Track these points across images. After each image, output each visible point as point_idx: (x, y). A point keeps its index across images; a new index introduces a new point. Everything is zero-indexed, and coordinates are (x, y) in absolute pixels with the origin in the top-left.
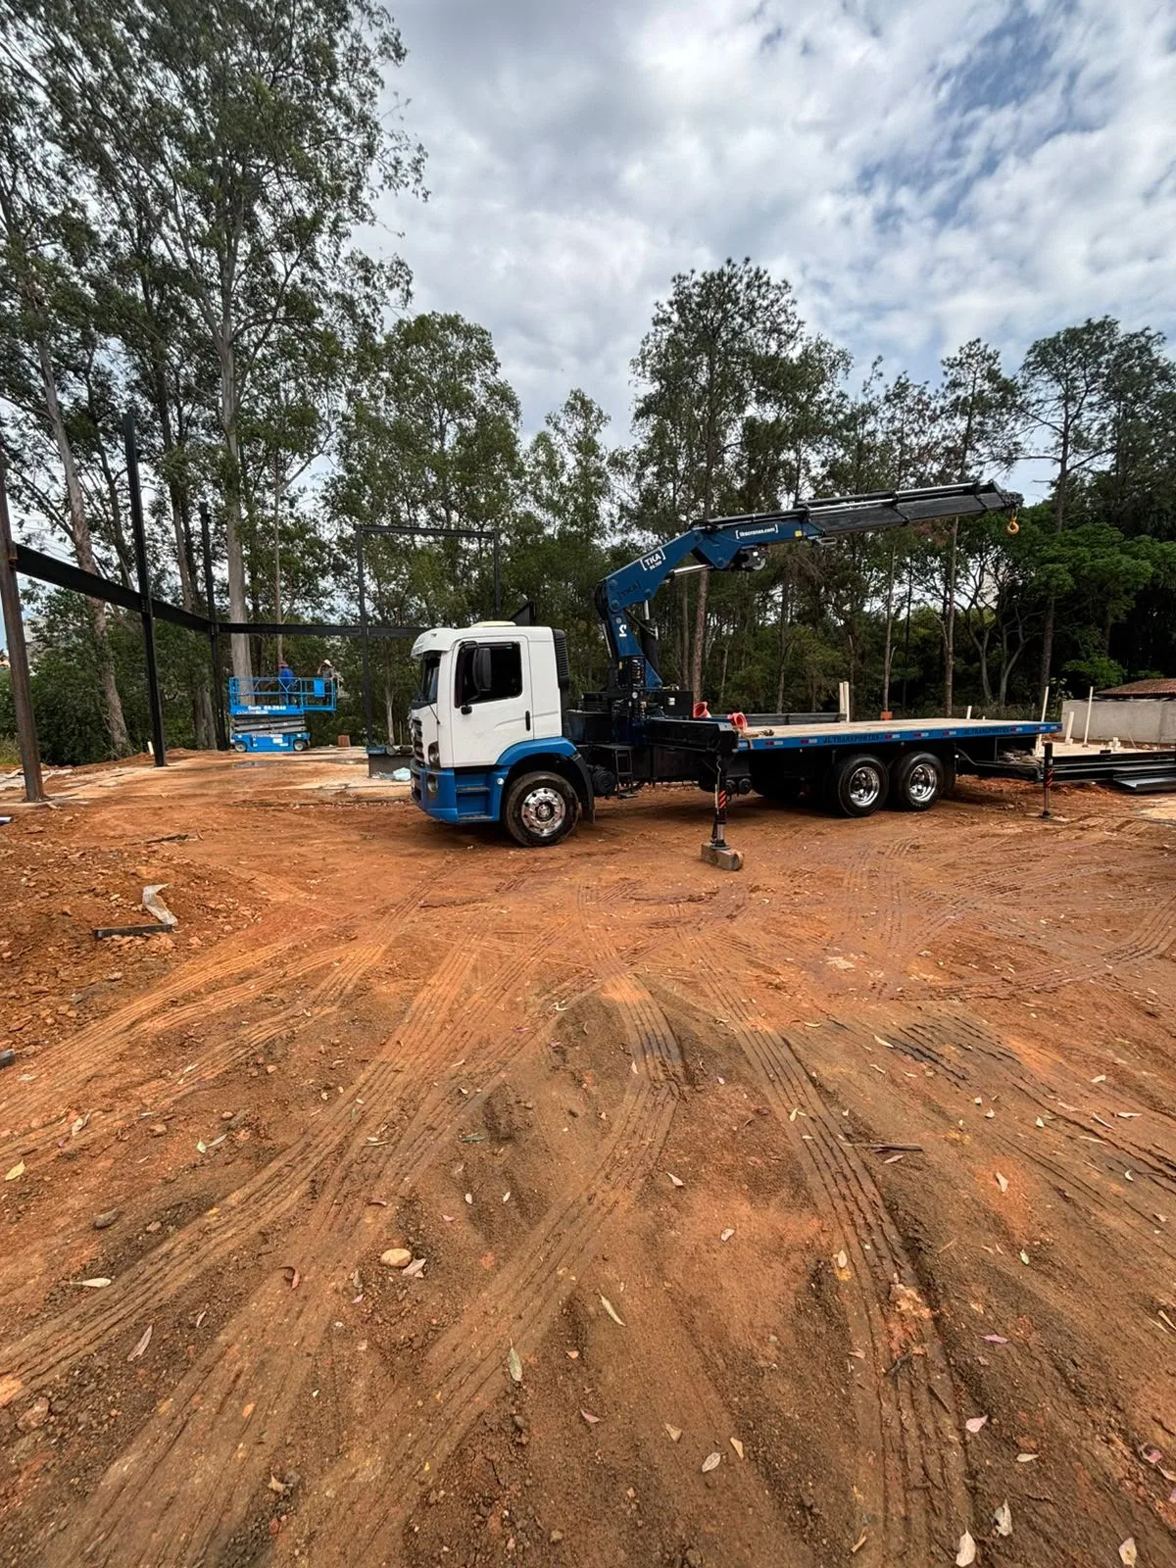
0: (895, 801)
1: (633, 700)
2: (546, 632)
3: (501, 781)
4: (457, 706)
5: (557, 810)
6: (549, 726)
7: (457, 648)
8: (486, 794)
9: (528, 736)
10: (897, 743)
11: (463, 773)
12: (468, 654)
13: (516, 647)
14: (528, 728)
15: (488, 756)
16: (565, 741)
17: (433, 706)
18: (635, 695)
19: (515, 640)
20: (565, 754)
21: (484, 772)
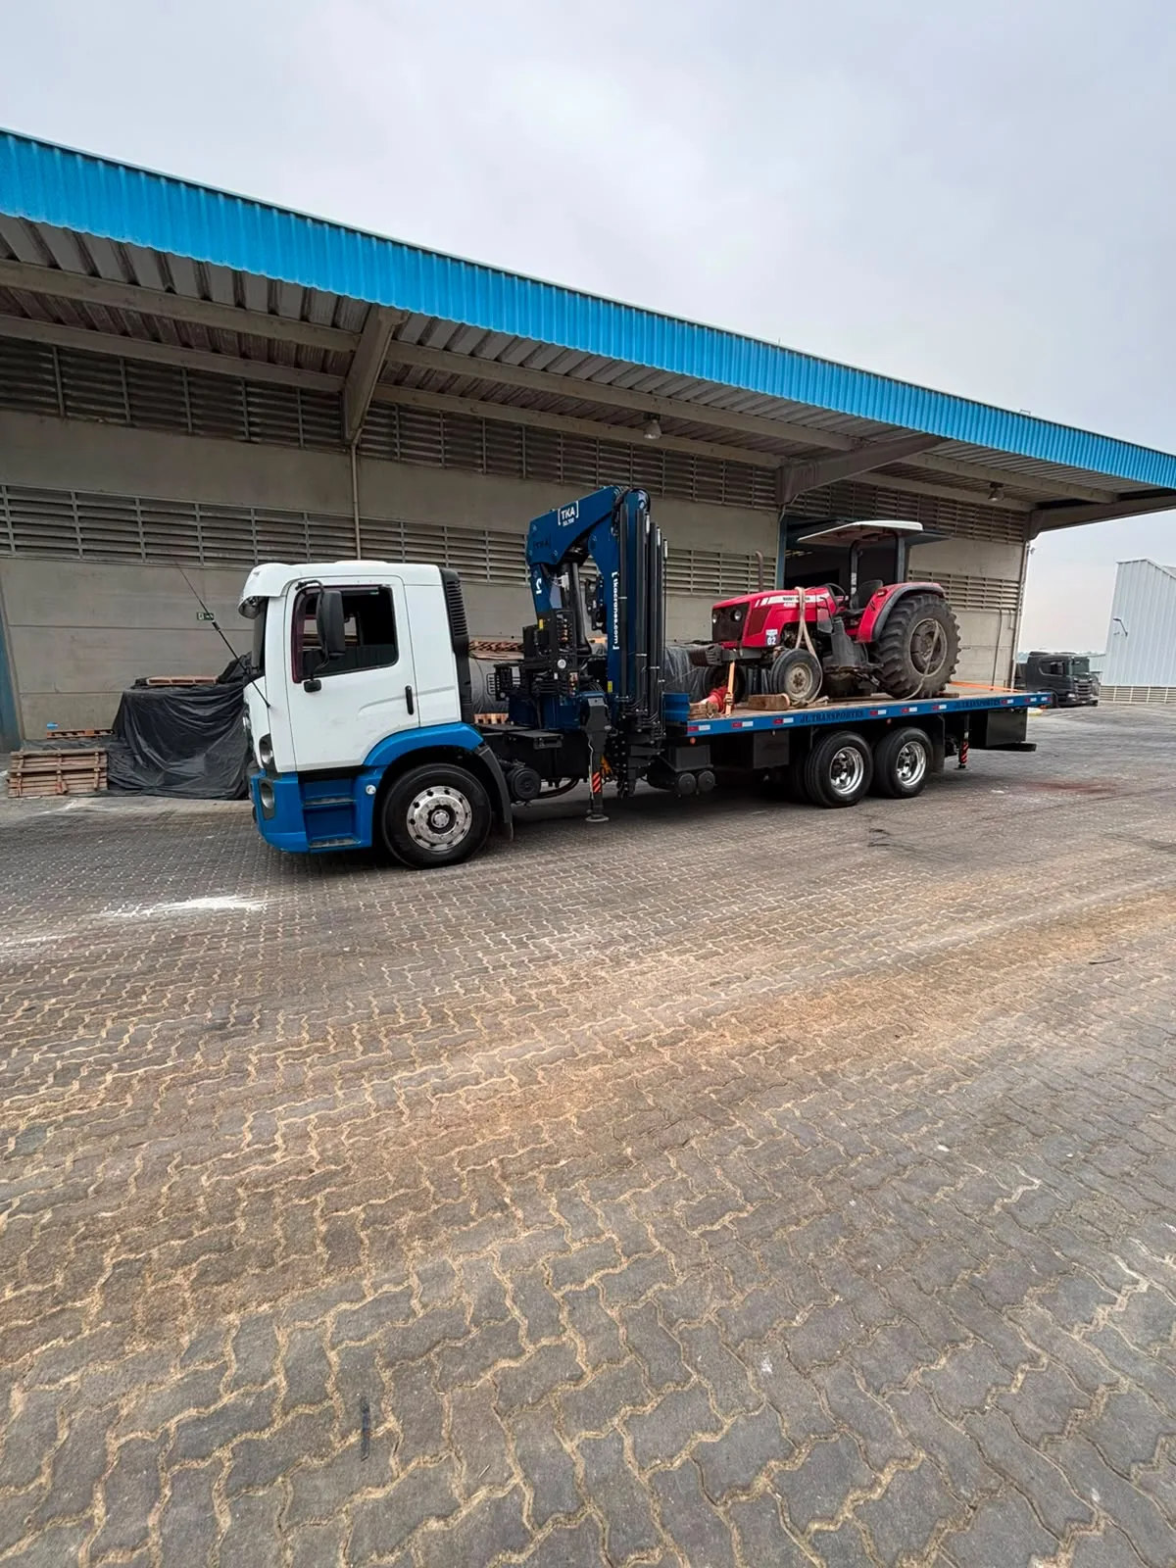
0: (881, 787)
1: (559, 671)
2: (431, 573)
3: (371, 790)
4: (297, 680)
5: (460, 819)
6: (441, 707)
7: (293, 593)
8: (352, 807)
9: (411, 722)
10: (883, 720)
11: (311, 779)
12: (308, 601)
13: (384, 595)
14: (411, 711)
15: (348, 751)
16: (465, 728)
17: (259, 682)
18: (562, 664)
19: (383, 582)
20: (469, 746)
21: (345, 777)
